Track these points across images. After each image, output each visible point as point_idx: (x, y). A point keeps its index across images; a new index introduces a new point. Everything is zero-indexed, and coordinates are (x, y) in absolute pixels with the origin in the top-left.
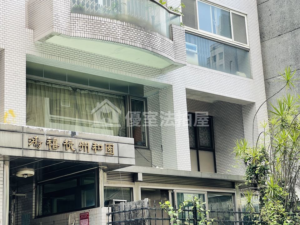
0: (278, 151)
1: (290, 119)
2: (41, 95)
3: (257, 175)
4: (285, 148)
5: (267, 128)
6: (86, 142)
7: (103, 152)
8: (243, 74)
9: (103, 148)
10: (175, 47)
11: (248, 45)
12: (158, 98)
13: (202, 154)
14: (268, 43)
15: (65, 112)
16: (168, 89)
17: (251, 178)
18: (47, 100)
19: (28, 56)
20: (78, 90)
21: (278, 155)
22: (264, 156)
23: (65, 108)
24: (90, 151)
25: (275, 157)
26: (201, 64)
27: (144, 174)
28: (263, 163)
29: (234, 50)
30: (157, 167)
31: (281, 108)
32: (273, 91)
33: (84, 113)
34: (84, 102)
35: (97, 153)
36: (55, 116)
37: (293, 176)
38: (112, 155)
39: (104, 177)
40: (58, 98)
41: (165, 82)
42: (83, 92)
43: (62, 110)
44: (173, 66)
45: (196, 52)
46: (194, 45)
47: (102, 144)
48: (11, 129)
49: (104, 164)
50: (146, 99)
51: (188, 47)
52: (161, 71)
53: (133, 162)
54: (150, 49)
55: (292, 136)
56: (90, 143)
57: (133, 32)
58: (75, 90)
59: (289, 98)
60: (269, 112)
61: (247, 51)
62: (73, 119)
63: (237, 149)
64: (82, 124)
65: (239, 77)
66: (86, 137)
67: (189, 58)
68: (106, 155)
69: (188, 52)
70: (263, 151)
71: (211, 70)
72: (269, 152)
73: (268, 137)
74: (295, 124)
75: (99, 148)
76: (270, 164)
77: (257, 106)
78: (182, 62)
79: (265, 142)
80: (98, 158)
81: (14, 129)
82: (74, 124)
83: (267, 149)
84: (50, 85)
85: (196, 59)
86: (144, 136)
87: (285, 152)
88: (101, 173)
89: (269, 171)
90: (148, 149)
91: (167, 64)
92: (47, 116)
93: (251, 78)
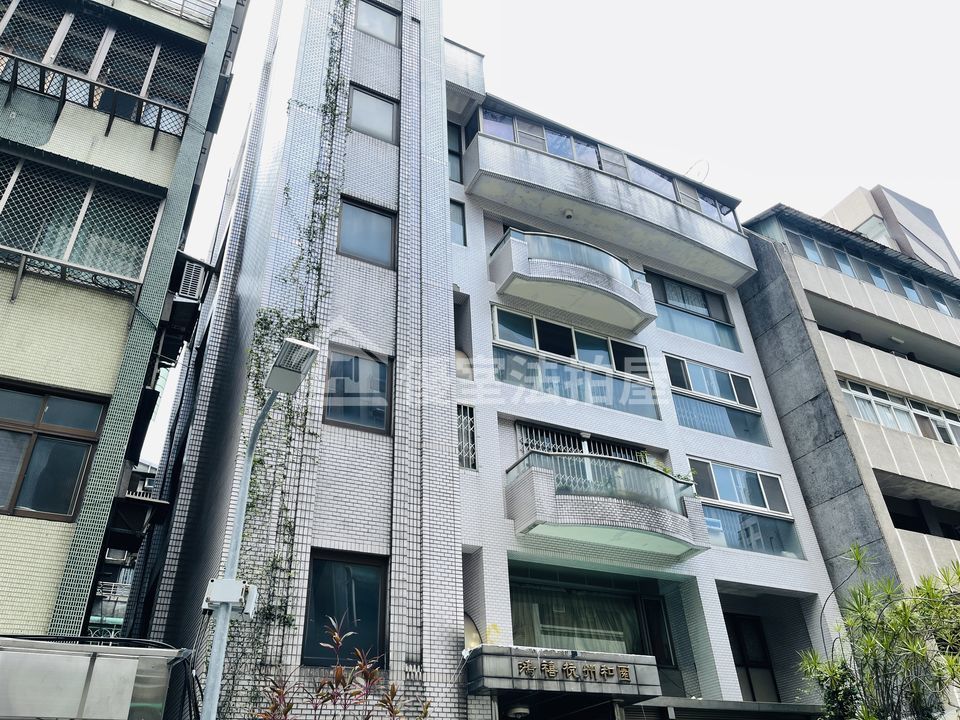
0: (865, 665)
1: (873, 616)
2: (528, 601)
3: (840, 703)
4: (875, 660)
5: (844, 632)
6: (592, 665)
7: (615, 679)
8: (792, 555)
9: (615, 673)
10: (692, 526)
11: (790, 514)
12: (678, 596)
13: (754, 673)
14: (818, 510)
15: (559, 619)
16: (691, 583)
17: (833, 709)
18: (536, 607)
19: (509, 553)
20: (574, 592)
21: (867, 671)
22: (847, 674)
23: (558, 614)
24: (599, 679)
25: (862, 674)
26: (731, 545)
27: (676, 710)
28: (847, 684)
29: (772, 523)
30: (694, 698)
31: (857, 602)
32: (840, 576)
33: (584, 619)
34: (582, 606)
35: (609, 680)
36: (548, 626)
37: (896, 701)
38: (628, 683)
39: (621, 715)
40: (550, 603)
41: (686, 573)
42: (579, 594)
43: (556, 616)
44: (693, 551)
45: (721, 529)
46: (717, 520)
47: (613, 667)
48: (497, 651)
49: (619, 696)
50: (663, 597)
51: (708, 523)
52: (679, 559)
53: (658, 691)
54: (659, 531)
55: (882, 642)
56: (597, 666)
57: (636, 512)
58: (569, 591)
59: (866, 587)
60: (841, 607)
61: (791, 522)
62: (570, 628)
63: (805, 665)
64: (582, 636)
65: (788, 559)
66: (591, 657)
67: (712, 539)
68: (620, 683)
69: (709, 530)
70: (844, 666)
71: (746, 552)
72: (853, 667)
73: (847, 645)
74: (882, 623)
75: (609, 674)
76: (858, 685)
77: (822, 599)
78: (704, 545)
79: (844, 652)
80: (611, 688)
81: (500, 651)
82: (573, 635)
83: (848, 662)
84: (538, 588)
85: (722, 539)
86: (668, 649)
87: (876, 666)
88: (617, 709)
89: (858, 695)
90: (676, 668)
91: (684, 549)
92: (538, 626)
93: (805, 559)
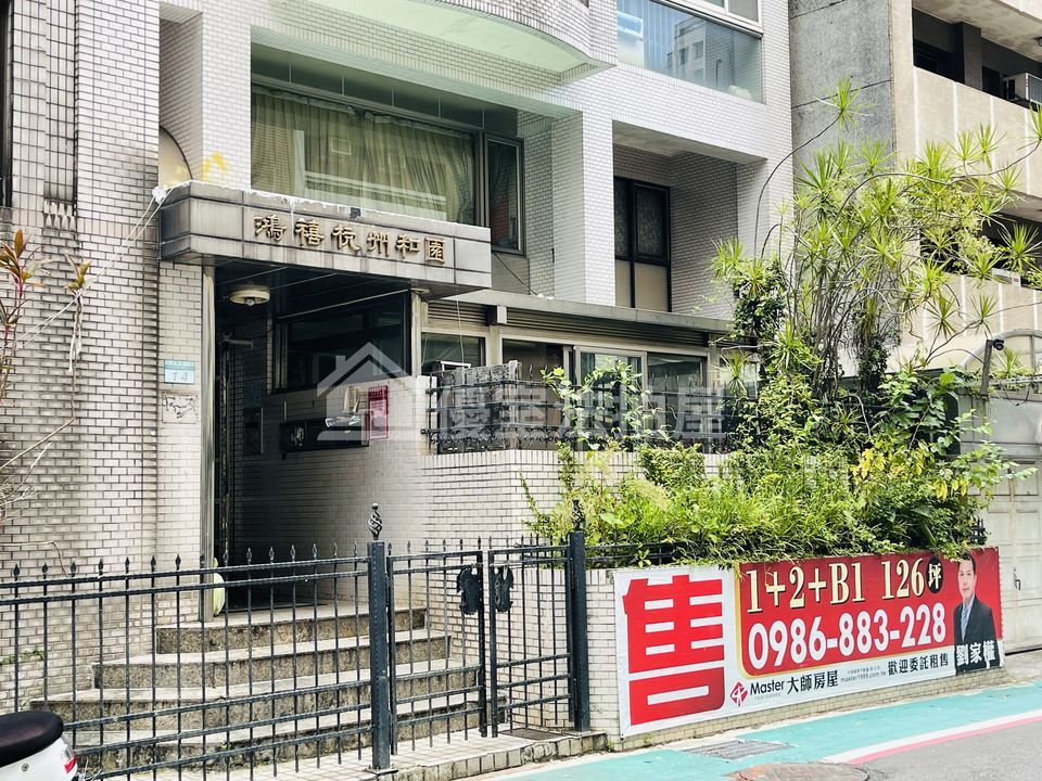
0: (807, 268)
1: (839, 197)
2: (284, 125)
3: (757, 320)
4: (824, 262)
5: (790, 216)
6: (384, 231)
7: (419, 258)
8: (745, 92)
9: (420, 247)
10: (592, 22)
11: (760, 24)
12: (547, 142)
13: (642, 271)
14: (804, 22)
15: (337, 165)
16: (573, 120)
17: (744, 326)
18: (299, 136)
19: (254, 31)
20: (368, 115)
21: (808, 276)
22: (777, 278)
23: (338, 157)
24: (392, 254)
25: (800, 280)
26: (651, 65)
27: (510, 310)
28: (774, 294)
29: (726, 35)
30: (540, 296)
31: (822, 172)
32: (808, 132)
33: (382, 169)
34: (382, 146)
35: (409, 258)
36: (316, 175)
37: (837, 322)
38: (440, 265)
39: (422, 313)
40: (323, 132)
41: (567, 104)
42: (378, 120)
43: (331, 160)
44: (587, 67)
45: (641, 35)
46: (635, 19)
47: (420, 239)
48: (217, 195)
49: (422, 283)
50: (521, 142)
51: (622, 22)
52: (559, 79)
53: (487, 281)
54: (534, 23)
55: (841, 235)
56: (392, 235)
58: (361, 114)
59: (841, 152)
60: (798, 180)
61: (756, 38)
62: (355, 182)
63: (720, 261)
64: (376, 196)
65: (736, 99)
66: (384, 222)
67: (622, 50)
68: (427, 264)
69: (620, 34)
70: (776, 267)
71: (672, 80)
72: (789, 270)
73: (790, 236)
74: (850, 209)
75: (411, 248)
76: (789, 296)
77: (770, 167)
78: (607, 59)
79: (782, 247)
80: (410, 270)
81: (224, 195)
82: (359, 193)
83: (784, 262)
84: (305, 101)
85: (639, 53)
86: (515, 226)
87: (823, 270)
88: (416, 303)
89: (785, 311)
90: (524, 255)
91: (575, 62)
92: (300, 174)
93: (763, 102)
